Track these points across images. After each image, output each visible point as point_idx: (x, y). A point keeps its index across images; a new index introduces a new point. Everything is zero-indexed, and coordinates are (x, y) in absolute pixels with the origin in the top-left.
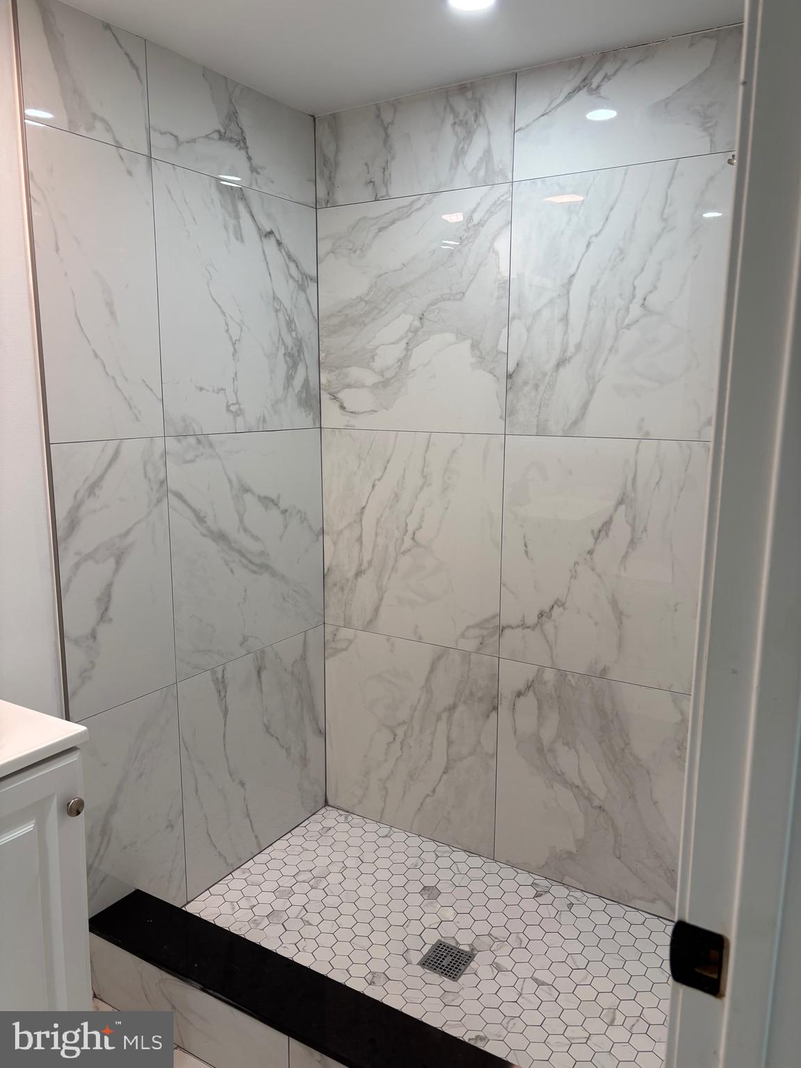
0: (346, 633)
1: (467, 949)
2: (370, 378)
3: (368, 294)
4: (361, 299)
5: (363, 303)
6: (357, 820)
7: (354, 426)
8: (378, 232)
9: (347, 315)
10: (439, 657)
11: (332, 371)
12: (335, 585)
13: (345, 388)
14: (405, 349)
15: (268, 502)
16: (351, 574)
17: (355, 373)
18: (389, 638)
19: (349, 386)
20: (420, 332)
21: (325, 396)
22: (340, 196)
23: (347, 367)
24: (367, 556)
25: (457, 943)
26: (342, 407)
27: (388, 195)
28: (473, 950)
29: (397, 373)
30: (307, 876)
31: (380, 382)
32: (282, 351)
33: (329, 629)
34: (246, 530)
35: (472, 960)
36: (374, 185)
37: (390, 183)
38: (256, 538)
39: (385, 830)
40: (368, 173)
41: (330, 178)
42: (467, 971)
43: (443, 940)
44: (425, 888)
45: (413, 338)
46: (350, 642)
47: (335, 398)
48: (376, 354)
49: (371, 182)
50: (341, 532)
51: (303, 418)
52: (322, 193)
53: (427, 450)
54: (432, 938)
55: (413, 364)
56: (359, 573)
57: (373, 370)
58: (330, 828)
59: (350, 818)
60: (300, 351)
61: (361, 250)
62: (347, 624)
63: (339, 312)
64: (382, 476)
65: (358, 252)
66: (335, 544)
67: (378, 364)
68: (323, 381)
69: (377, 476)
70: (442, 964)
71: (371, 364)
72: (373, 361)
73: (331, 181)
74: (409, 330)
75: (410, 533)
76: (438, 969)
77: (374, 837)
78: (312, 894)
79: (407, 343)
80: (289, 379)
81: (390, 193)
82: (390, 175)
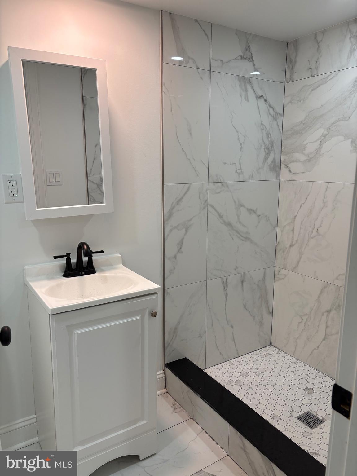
0: (283, 272)
1: (321, 418)
2: (303, 158)
3: (304, 120)
4: (301, 122)
5: (302, 124)
6: (283, 354)
7: (294, 179)
8: (312, 91)
9: (294, 130)
10: (325, 287)
11: (287, 155)
12: (280, 250)
13: (292, 162)
14: (320, 144)
15: (251, 211)
16: (288, 246)
17: (297, 155)
18: (303, 276)
19: (293, 161)
20: (327, 136)
21: (282, 166)
22: (295, 77)
23: (293, 153)
24: (296, 238)
25: (317, 414)
26: (290, 171)
27: (317, 74)
28: (324, 419)
29: (315, 155)
30: (256, 371)
31: (306, 160)
32: (263, 147)
33: (277, 269)
34: (240, 222)
35: (323, 423)
36: (311, 70)
37: (319, 68)
38: (245, 226)
39: (295, 360)
40: (309, 64)
41: (292, 69)
42: (318, 427)
43: (310, 411)
44: (307, 388)
45: (323, 139)
46: (286, 276)
47: (287, 167)
48: (306, 147)
49: (310, 68)
50: (285, 226)
51: (272, 176)
52: (288, 76)
53: (326, 190)
54: (305, 410)
55: (322, 151)
56: (291, 246)
57: (304, 154)
58: (270, 354)
59: (280, 352)
60: (272, 146)
61: (303, 100)
62: (285, 268)
63: (292, 129)
64: (305, 202)
65: (302, 101)
66: (282, 231)
67: (306, 152)
68: (282, 159)
69: (303, 202)
70: (307, 421)
71: (304, 151)
72: (305, 150)
73: (292, 70)
74: (322, 136)
75: (316, 229)
76: (305, 422)
77: (289, 362)
78: (256, 378)
79: (321, 142)
80: (266, 158)
81: (318, 73)
82: (319, 64)
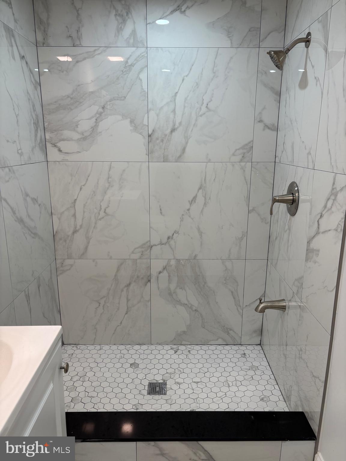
0: (68, 262)
1: (162, 381)
2: (76, 136)
3: (72, 94)
4: (68, 97)
5: (69, 99)
6: (83, 347)
7: (67, 160)
8: (76, 63)
9: (60, 104)
10: (121, 264)
11: (53, 132)
12: (61, 239)
13: (61, 141)
14: (95, 122)
15: (35, 200)
16: (70, 233)
17: (67, 133)
18: (94, 260)
19: (63, 140)
20: (103, 114)
21: (48, 145)
22: (51, 41)
23: (61, 130)
24: (79, 223)
25: (157, 381)
26: (60, 150)
27: (80, 44)
28: (164, 381)
29: (91, 133)
30: (77, 378)
31: (81, 138)
32: (32, 122)
33: (58, 261)
34: (29, 216)
35: (166, 385)
36: (72, 38)
37: (82, 38)
38: (32, 220)
39: (98, 347)
40: (68, 31)
41: (45, 31)
42: (167, 390)
43: (150, 382)
44: (131, 364)
45: (99, 117)
46: (72, 266)
47: (55, 146)
48: (79, 124)
49: (71, 37)
50: (63, 213)
51: (39, 156)
52: (40, 38)
53: (110, 170)
54: (146, 383)
55: (99, 129)
56: (75, 232)
57: (78, 132)
58: (73, 354)
59: (79, 347)
60: (38, 122)
61: (66, 71)
62: (70, 257)
63: (55, 102)
64: (85, 184)
65: (65, 72)
66: (59, 219)
67: (80, 129)
68: (47, 137)
69: (83, 184)
70: (156, 391)
71: (76, 129)
72: (77, 127)
73: (45, 33)
74: (97, 113)
75: (103, 210)
77: (96, 351)
78: (85, 384)
79: (96, 119)
80: (36, 136)
81: (82, 44)
82: (81, 34)
